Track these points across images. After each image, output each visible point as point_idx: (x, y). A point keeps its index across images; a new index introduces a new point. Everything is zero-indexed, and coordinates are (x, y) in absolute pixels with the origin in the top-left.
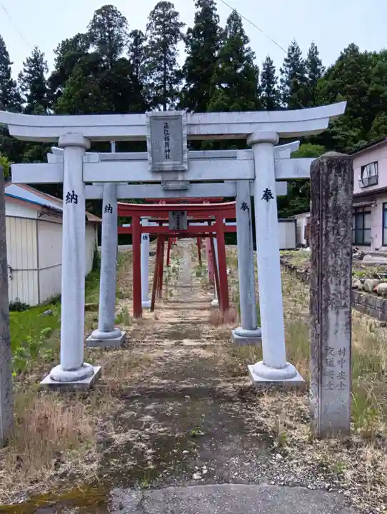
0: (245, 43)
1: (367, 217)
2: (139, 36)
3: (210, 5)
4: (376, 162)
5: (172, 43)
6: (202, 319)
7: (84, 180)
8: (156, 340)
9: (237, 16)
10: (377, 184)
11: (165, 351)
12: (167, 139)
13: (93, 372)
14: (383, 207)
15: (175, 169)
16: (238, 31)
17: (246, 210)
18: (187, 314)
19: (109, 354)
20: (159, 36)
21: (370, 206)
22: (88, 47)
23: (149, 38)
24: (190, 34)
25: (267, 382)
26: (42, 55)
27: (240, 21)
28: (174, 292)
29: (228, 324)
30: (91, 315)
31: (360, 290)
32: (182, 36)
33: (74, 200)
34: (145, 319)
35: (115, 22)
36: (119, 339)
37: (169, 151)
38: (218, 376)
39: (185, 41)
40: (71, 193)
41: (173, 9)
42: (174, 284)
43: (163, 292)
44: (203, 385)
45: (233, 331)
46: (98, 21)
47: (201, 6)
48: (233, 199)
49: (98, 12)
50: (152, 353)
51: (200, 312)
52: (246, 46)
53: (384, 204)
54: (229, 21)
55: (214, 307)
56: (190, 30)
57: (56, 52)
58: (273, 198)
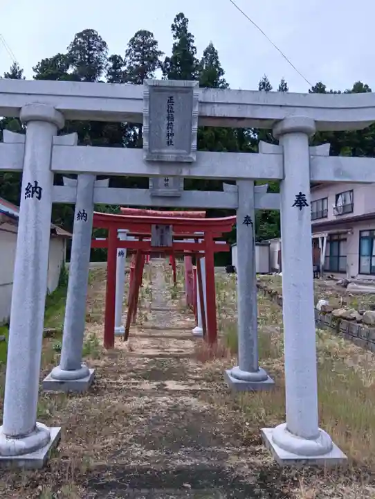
0: (219, 75)
1: (342, 244)
2: (118, 61)
3: (188, 37)
4: (352, 191)
5: (150, 70)
6: (185, 352)
7: (53, 168)
8: (133, 380)
9: (213, 49)
10: (352, 212)
11: (146, 398)
12: (170, 118)
13: (49, 438)
14: (360, 235)
15: (179, 160)
16: (214, 63)
17: (250, 225)
18: (166, 345)
19: (73, 402)
20: (138, 63)
21: (346, 233)
22: (68, 68)
23: (128, 64)
24: (168, 63)
25: (296, 460)
26: (20, 72)
27: (216, 54)
28: (150, 317)
29: (217, 361)
30: (53, 343)
31: (358, 322)
32: (160, 63)
33: (36, 195)
34: (117, 350)
35: (95, 45)
36: (87, 380)
37: (172, 134)
38: (224, 445)
39: (162, 69)
40: (33, 185)
41: (152, 38)
42: (147, 306)
43: (137, 316)
44: (205, 462)
45: (228, 372)
46: (78, 43)
47: (179, 38)
48: (233, 212)
49: (80, 35)
50: (129, 402)
51: (182, 341)
52: (221, 78)
53: (361, 232)
54: (205, 54)
55: (196, 336)
56: (167, 59)
57: (35, 70)
58: (307, 205)
